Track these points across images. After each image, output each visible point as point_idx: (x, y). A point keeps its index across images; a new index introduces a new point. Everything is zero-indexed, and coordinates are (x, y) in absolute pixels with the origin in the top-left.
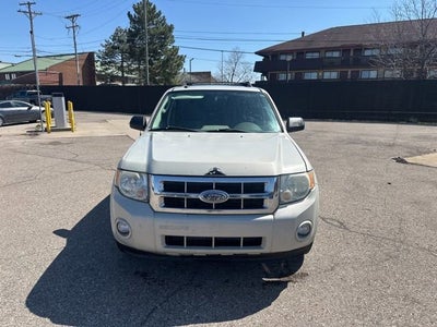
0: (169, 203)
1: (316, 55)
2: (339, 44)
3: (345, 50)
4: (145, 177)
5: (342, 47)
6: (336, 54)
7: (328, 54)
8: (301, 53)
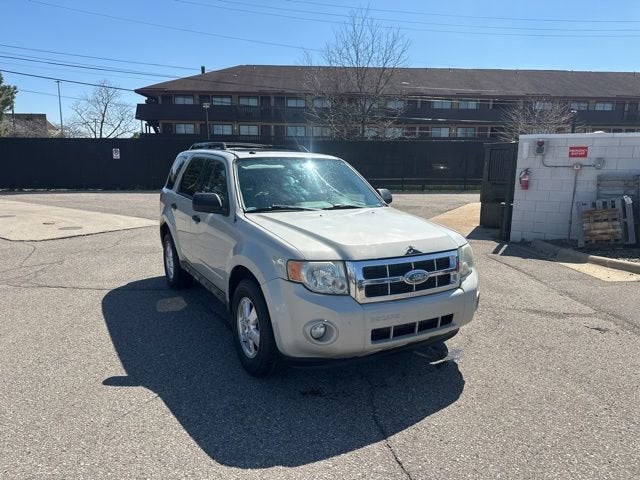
0: (371, 291)
1: (227, 101)
2: (255, 90)
3: (263, 97)
4: (341, 265)
5: (260, 92)
6: (253, 102)
7: (243, 102)
8: (205, 96)
